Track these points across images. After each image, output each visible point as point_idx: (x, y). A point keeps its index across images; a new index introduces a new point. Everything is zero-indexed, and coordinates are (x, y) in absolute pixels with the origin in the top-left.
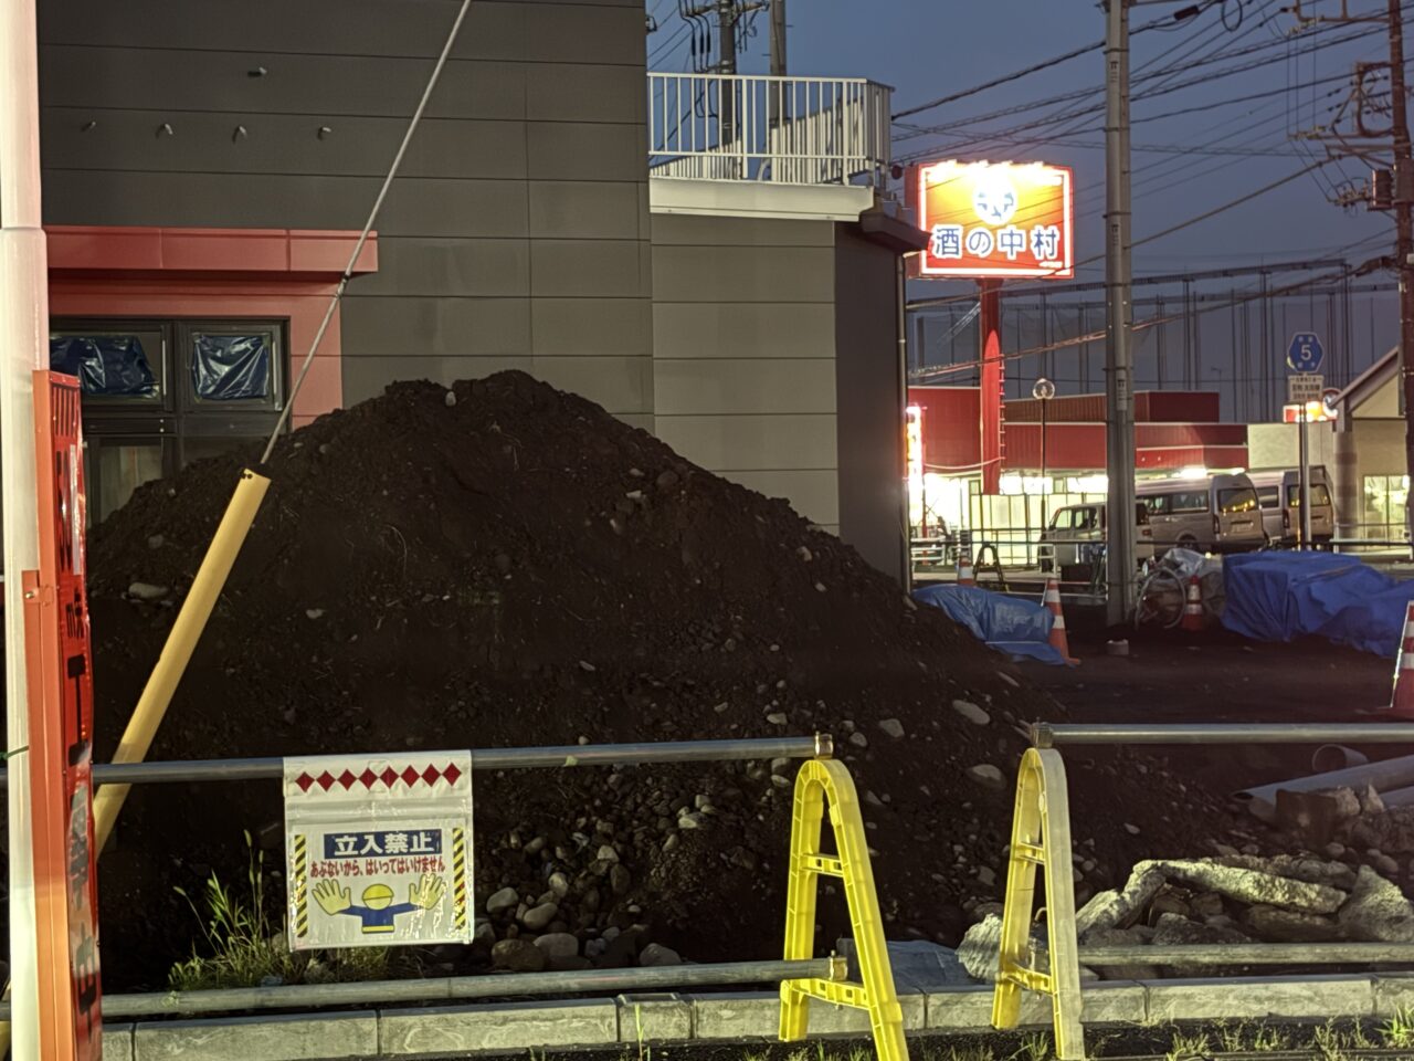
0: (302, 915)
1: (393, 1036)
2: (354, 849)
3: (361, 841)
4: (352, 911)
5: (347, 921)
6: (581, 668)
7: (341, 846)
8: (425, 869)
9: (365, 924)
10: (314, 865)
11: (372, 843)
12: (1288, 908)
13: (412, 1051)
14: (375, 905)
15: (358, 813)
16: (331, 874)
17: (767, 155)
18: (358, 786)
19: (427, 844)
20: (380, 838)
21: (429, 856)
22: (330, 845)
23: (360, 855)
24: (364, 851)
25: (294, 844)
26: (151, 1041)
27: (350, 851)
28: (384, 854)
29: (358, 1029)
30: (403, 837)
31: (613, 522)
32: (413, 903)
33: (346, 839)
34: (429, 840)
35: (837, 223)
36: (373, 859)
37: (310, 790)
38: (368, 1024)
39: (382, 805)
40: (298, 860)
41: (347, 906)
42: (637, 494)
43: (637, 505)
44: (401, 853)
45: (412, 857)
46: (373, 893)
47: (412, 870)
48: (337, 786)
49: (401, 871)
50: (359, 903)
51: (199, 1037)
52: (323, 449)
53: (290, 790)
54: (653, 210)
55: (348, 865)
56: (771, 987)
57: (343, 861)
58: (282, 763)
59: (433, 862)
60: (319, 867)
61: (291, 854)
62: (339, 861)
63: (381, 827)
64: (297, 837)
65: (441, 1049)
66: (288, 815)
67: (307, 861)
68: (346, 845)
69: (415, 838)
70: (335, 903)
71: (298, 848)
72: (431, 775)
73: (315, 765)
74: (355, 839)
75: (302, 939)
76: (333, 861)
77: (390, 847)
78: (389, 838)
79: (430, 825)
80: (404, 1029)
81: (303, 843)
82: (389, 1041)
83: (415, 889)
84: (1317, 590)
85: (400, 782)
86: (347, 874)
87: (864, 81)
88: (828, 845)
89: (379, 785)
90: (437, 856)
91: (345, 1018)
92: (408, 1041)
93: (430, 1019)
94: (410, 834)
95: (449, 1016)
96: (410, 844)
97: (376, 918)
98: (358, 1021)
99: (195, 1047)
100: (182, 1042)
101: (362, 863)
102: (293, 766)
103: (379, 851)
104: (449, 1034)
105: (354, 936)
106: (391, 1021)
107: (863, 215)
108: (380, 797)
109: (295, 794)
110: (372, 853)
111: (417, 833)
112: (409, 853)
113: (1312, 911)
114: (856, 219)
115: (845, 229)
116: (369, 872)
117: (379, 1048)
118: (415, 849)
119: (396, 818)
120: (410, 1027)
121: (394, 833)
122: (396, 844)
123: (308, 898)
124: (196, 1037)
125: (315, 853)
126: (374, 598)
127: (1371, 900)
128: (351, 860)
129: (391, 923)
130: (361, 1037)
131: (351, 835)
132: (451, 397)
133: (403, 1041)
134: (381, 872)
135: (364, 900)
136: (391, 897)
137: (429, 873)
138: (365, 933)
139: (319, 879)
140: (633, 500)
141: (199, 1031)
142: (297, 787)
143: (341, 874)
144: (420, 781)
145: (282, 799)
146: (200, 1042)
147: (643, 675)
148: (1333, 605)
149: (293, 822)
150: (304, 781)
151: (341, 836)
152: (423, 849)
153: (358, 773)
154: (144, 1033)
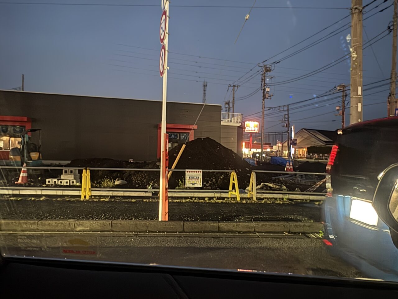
0: (187, 184)
3: (192, 177)
4: (191, 183)
5: (191, 184)
11: (193, 178)
12: (275, 188)
14: (193, 183)
15: (192, 175)
16: (189, 180)
17: (232, 120)
18: (192, 172)
20: (194, 177)
22: (189, 178)
31: (216, 151)
38: (192, 193)
48: (190, 172)
50: (192, 183)
53: (186, 172)
54: (221, 124)
56: (228, 192)
61: (186, 178)
70: (190, 183)
72: (198, 172)
73: (188, 170)
75: (187, 186)
79: (198, 176)
83: (197, 182)
84: (279, 160)
85: (196, 172)
87: (240, 114)
88: (234, 180)
89: (194, 172)
90: (199, 179)
91: (190, 193)
95: (199, 193)
97: (193, 184)
101: (192, 179)
102: (186, 170)
104: (199, 195)
105: (191, 186)
106: (194, 193)
107: (240, 126)
113: (277, 188)
115: (238, 127)
118: (197, 178)
119: (195, 175)
122: (195, 178)
123: (187, 182)
127: (283, 188)
130: (192, 195)
140: (218, 149)
146: (178, 194)
148: (281, 162)
149: (186, 175)
150: (187, 172)
153: (192, 171)
154: (173, 193)
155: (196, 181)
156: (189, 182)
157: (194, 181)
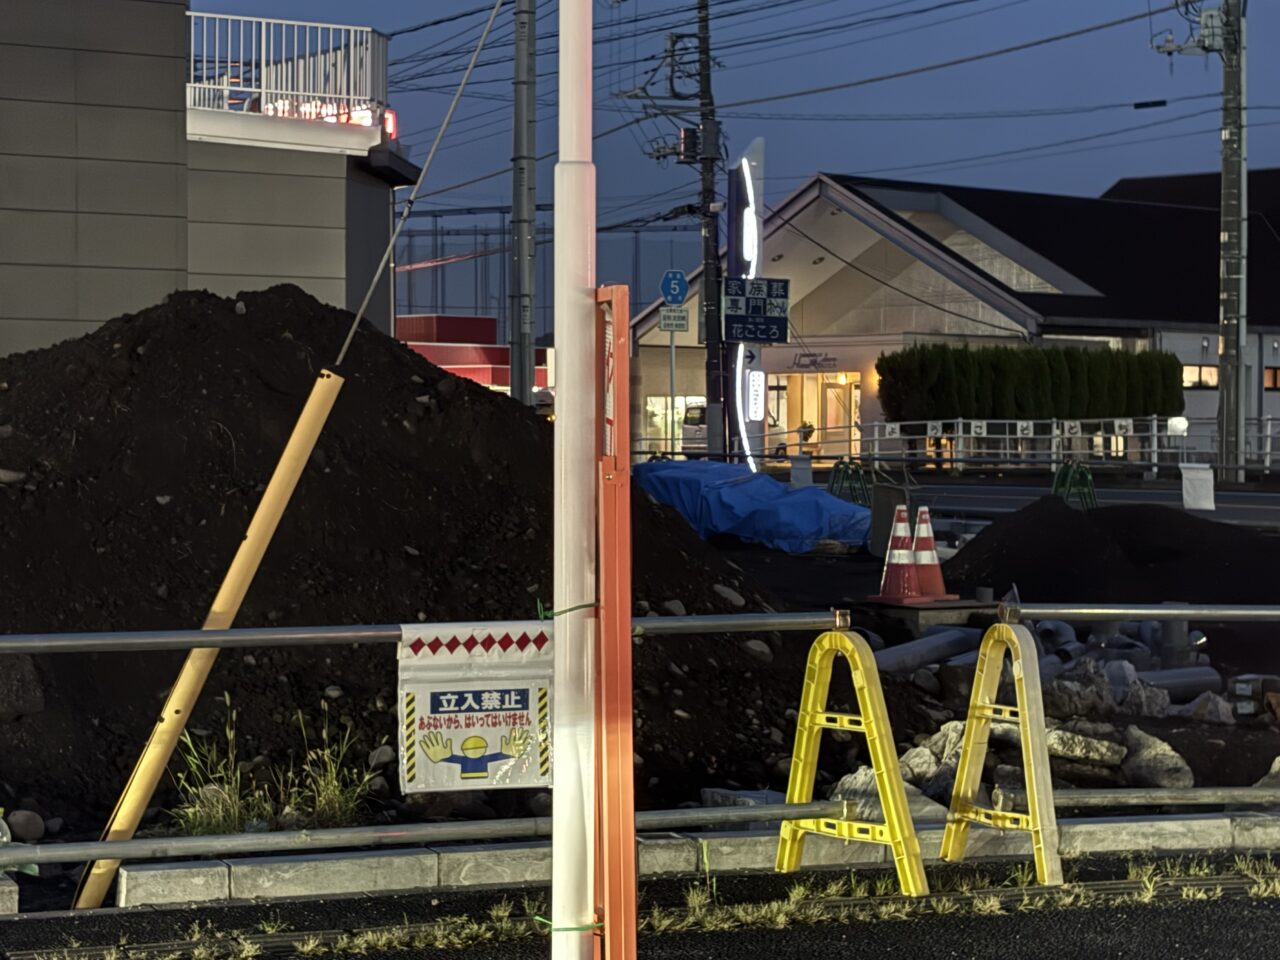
0: (411, 763)
1: (451, 869)
2: (456, 705)
3: (461, 700)
4: (452, 759)
5: (449, 768)
6: (407, 553)
7: (445, 703)
8: (514, 723)
9: (464, 770)
10: (422, 719)
11: (470, 700)
13: (466, 883)
14: (472, 754)
15: (460, 674)
16: (436, 727)
17: (253, 89)
18: (461, 650)
19: (517, 702)
20: (477, 696)
21: (518, 712)
22: (436, 702)
23: (460, 711)
24: (463, 708)
25: (406, 700)
26: (245, 876)
27: (452, 708)
28: (481, 710)
29: (421, 864)
30: (496, 695)
31: (406, 423)
32: (504, 752)
33: (449, 696)
34: (518, 698)
35: (350, 157)
36: (471, 714)
37: (420, 653)
38: (430, 860)
39: (481, 667)
40: (409, 715)
41: (448, 755)
42: (425, 399)
43: (427, 408)
44: (494, 709)
45: (502, 713)
46: (470, 744)
47: (503, 724)
48: (443, 650)
49: (494, 724)
50: (458, 752)
51: (287, 871)
52: (140, 350)
53: (403, 654)
54: (189, 138)
55: (450, 719)
57: (446, 716)
58: (400, 630)
59: (521, 717)
60: (426, 721)
61: (402, 709)
62: (443, 716)
63: (477, 686)
64: (408, 695)
65: (491, 882)
66: (402, 675)
67: (416, 716)
68: (449, 701)
69: (507, 697)
70: (439, 752)
71: (408, 704)
72: (523, 642)
73: (429, 631)
74: (456, 697)
75: (412, 784)
76: (438, 716)
77: (486, 704)
78: (485, 696)
79: (521, 686)
80: (460, 864)
81: (412, 700)
82: (448, 875)
83: (507, 741)
84: (727, 496)
85: (496, 647)
86: (449, 727)
87: (369, 29)
89: (478, 649)
90: (525, 712)
91: (410, 854)
92: (463, 874)
93: (482, 855)
94: (504, 693)
95: (498, 852)
96: (502, 701)
97: (472, 766)
98: (421, 856)
99: (283, 880)
100: (272, 876)
101: (462, 717)
102: (410, 632)
103: (477, 707)
104: (499, 869)
105: (453, 780)
106: (449, 857)
107: (372, 151)
108: (479, 660)
109: (408, 657)
110: (470, 709)
111: (508, 692)
112: (501, 709)
114: (365, 154)
115: (356, 164)
116: (468, 726)
117: (439, 881)
118: (507, 706)
119: (491, 679)
120: (466, 862)
121: (490, 692)
122: (491, 701)
123: (416, 748)
124: (283, 872)
125: (423, 708)
126: (213, 487)
128: (453, 715)
129: (485, 769)
130: (424, 871)
131: (453, 693)
132: (241, 306)
133: (459, 874)
134: (477, 726)
135: (463, 750)
136: (486, 747)
137: (518, 726)
138: (463, 778)
139: (426, 731)
140: (423, 404)
141: (286, 866)
142: (410, 651)
143: (444, 727)
144: (514, 646)
145: (395, 662)
146: (287, 876)
147: (461, 559)
148: (741, 508)
149: (406, 681)
150: (417, 646)
151: (445, 694)
152: (513, 706)
153: (462, 639)
154: (240, 869)
155: (504, 730)
156: (426, 742)
157: (476, 730)
